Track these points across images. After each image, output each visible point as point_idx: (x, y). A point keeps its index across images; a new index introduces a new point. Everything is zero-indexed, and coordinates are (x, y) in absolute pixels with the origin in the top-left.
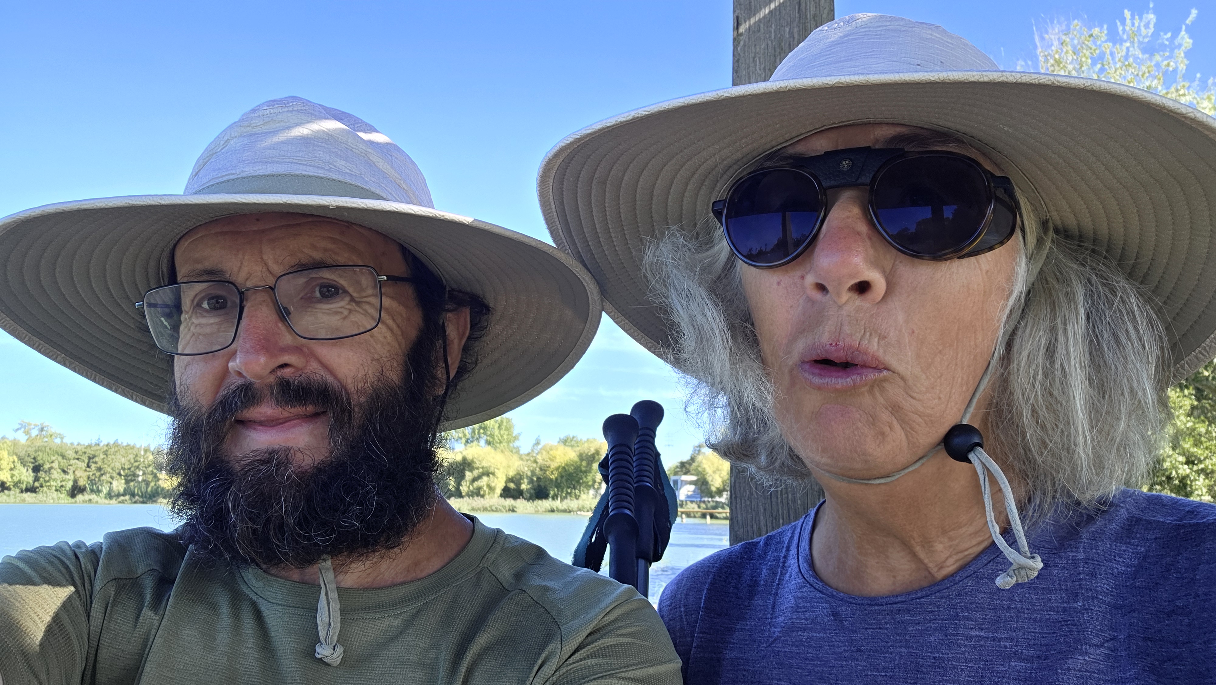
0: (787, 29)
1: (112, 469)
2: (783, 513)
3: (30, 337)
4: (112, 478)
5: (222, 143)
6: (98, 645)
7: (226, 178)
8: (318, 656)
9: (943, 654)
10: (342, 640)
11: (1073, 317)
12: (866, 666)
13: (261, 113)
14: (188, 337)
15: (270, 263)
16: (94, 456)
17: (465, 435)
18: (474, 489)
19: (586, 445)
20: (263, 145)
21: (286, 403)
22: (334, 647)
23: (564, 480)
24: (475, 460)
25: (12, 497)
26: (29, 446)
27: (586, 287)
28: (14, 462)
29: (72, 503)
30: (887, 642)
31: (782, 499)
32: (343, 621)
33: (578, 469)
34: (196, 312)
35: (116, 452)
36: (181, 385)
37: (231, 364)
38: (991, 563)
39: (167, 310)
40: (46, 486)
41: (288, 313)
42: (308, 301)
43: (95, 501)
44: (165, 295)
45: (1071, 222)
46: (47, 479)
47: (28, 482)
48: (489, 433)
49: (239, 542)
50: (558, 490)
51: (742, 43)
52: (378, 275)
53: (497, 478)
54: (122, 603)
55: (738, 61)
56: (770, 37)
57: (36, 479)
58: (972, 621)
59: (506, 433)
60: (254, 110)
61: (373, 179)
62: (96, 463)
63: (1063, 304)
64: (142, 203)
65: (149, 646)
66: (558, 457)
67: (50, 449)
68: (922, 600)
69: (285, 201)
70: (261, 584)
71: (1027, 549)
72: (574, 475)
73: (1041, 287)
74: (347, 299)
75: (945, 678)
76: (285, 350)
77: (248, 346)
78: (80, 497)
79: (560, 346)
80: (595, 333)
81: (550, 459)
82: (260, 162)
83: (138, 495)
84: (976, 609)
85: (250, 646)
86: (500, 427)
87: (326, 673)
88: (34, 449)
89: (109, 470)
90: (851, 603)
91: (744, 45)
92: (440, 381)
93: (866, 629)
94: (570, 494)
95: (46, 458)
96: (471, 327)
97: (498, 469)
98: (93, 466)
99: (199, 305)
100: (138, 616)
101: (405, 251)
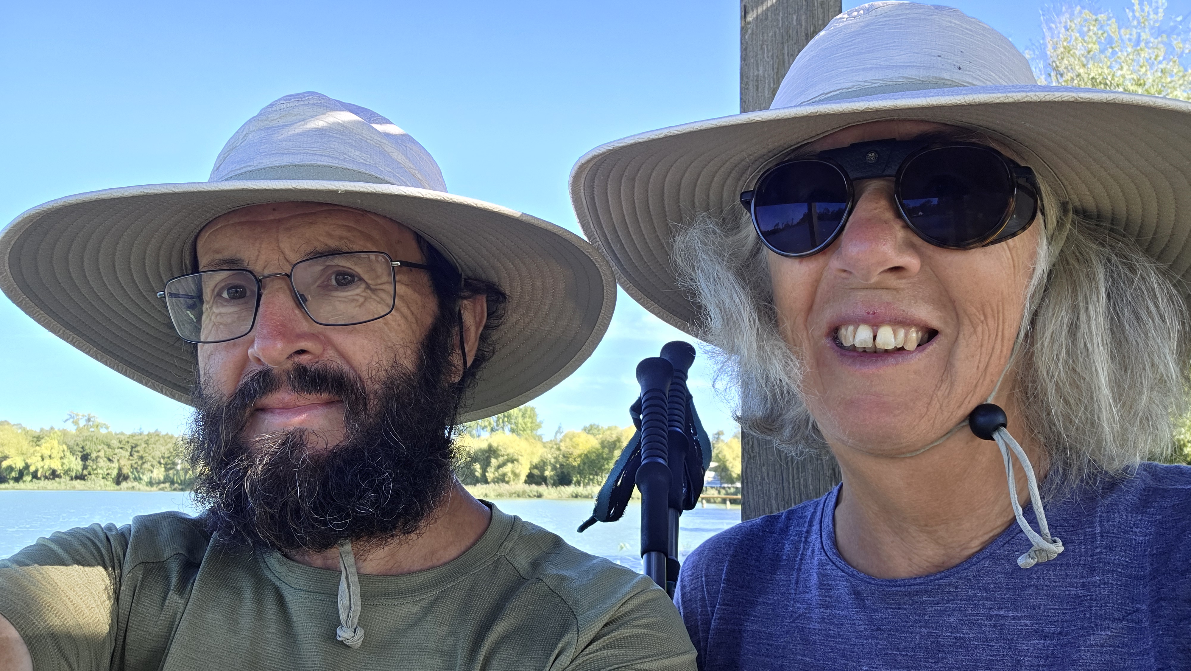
0: (795, 17)
1: (153, 457)
2: (795, 498)
3: (64, 331)
4: (153, 466)
5: (241, 137)
6: (127, 628)
7: (244, 170)
8: (339, 639)
9: (963, 634)
10: (363, 622)
11: (1094, 296)
12: (886, 645)
13: (278, 108)
14: (210, 327)
15: (287, 251)
16: (136, 446)
17: (490, 424)
18: (499, 475)
19: (608, 432)
20: (279, 138)
21: (302, 389)
22: (355, 629)
23: (586, 467)
24: (500, 448)
25: (63, 484)
26: (78, 436)
27: (600, 269)
28: (63, 451)
29: (117, 490)
30: (906, 622)
31: (794, 484)
32: (363, 606)
33: (599, 456)
34: (217, 302)
35: (157, 441)
36: (205, 374)
37: (250, 351)
38: (1006, 545)
39: (190, 301)
40: (94, 474)
41: (305, 300)
42: (325, 288)
43: (137, 488)
44: (187, 284)
45: (1090, 204)
46: (95, 467)
47: (77, 471)
48: (513, 421)
49: (258, 528)
50: (581, 477)
51: (750, 31)
52: (392, 261)
53: (521, 465)
54: (149, 586)
55: (746, 49)
56: (778, 25)
57: (85, 467)
58: (991, 601)
59: (530, 420)
60: (271, 105)
61: (388, 169)
62: (138, 452)
63: (1084, 284)
64: (156, 192)
65: (174, 629)
66: (581, 444)
67: (97, 439)
68: (941, 581)
69: (294, 186)
70: (283, 569)
71: (1047, 531)
72: (597, 462)
73: (1062, 268)
74: (363, 286)
75: (967, 658)
76: (301, 336)
77: (265, 332)
78: (124, 484)
79: (576, 333)
80: (611, 318)
81: (572, 446)
82: (277, 153)
83: (177, 483)
84: (994, 589)
85: (273, 631)
86: (524, 416)
87: (346, 658)
88: (82, 438)
89: (150, 458)
90: (870, 583)
91: (752, 34)
92: (455, 367)
93: (887, 608)
94: (592, 480)
95: (93, 447)
96: (488, 316)
97: (522, 456)
98: (136, 455)
99: (219, 295)
100: (164, 599)
101: (419, 238)
